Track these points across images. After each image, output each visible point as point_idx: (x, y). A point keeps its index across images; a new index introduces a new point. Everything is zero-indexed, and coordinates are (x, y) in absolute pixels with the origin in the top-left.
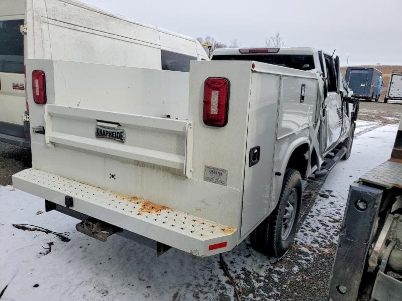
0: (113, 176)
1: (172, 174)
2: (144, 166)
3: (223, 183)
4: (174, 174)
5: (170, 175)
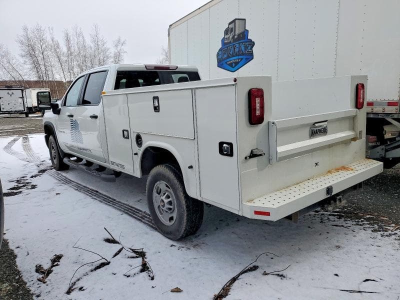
0: (317, 164)
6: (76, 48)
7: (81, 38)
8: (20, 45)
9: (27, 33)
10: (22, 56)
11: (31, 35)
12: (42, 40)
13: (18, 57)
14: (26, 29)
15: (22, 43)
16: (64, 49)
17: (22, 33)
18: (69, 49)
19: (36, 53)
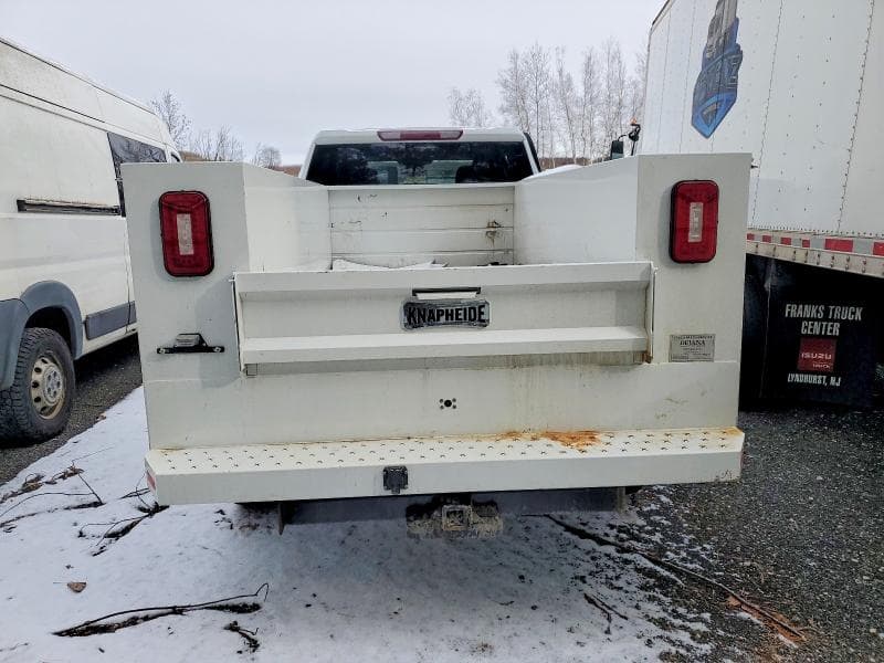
0: (448, 403)
1: (601, 365)
2: (533, 365)
3: (708, 358)
4: (607, 365)
5: (596, 370)
6: (604, 86)
7: (616, 66)
8: (501, 89)
9: (516, 64)
10: (503, 110)
11: (522, 66)
12: (540, 74)
13: (495, 113)
14: (515, 57)
15: (505, 84)
16: (579, 90)
17: (507, 65)
18: (588, 87)
19: (528, 102)
